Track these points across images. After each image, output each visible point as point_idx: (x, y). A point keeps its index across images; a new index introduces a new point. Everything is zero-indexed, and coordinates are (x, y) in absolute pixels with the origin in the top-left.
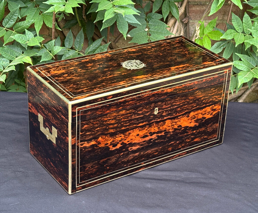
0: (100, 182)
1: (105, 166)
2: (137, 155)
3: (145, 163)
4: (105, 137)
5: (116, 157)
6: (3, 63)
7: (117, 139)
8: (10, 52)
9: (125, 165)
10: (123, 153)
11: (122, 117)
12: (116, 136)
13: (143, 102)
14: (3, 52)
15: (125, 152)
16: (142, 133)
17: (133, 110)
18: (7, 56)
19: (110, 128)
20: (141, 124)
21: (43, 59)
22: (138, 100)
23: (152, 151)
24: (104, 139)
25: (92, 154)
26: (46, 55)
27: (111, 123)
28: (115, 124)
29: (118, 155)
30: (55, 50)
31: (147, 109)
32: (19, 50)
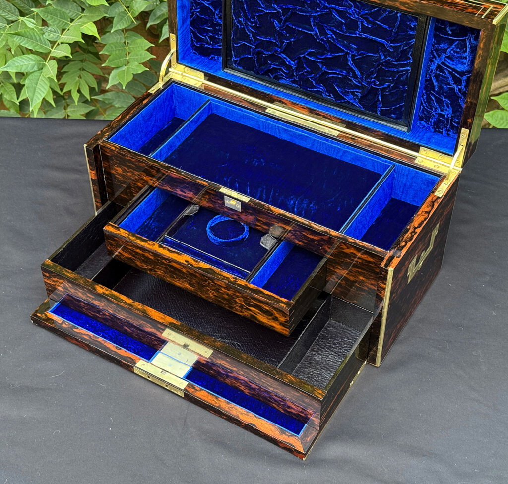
6: (49, 35)
8: (60, 13)
14: (47, 17)
18: (56, 23)
21: (115, 26)
26: (120, 17)
30: (135, 8)
32: (75, 7)
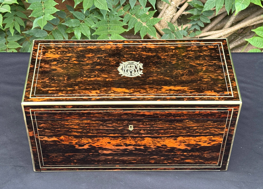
0: (68, 169)
1: (71, 159)
2: (110, 158)
3: (120, 166)
4: (69, 137)
5: (84, 155)
7: (82, 141)
9: (96, 163)
10: (92, 153)
11: (86, 125)
12: (81, 139)
13: (113, 118)
15: (95, 153)
16: (114, 142)
17: (100, 122)
19: (73, 132)
20: (112, 135)
22: (105, 115)
23: (129, 159)
24: (68, 139)
25: (54, 147)
27: (74, 128)
28: (79, 129)
29: (86, 154)
31: (118, 124)
